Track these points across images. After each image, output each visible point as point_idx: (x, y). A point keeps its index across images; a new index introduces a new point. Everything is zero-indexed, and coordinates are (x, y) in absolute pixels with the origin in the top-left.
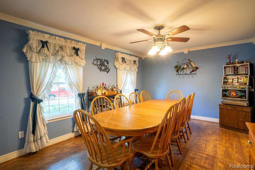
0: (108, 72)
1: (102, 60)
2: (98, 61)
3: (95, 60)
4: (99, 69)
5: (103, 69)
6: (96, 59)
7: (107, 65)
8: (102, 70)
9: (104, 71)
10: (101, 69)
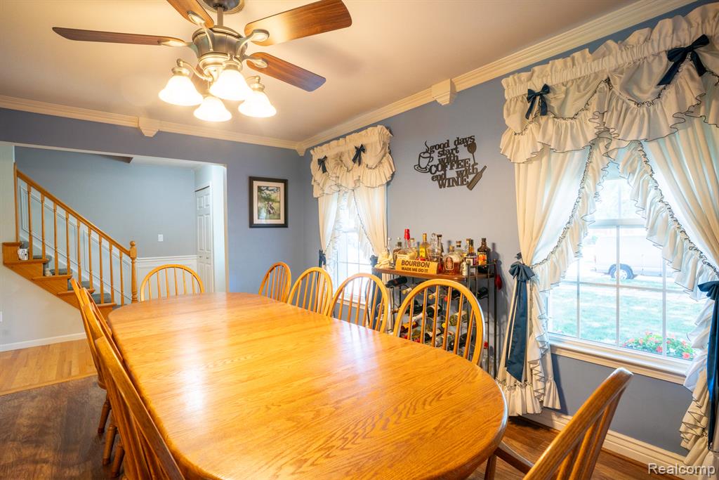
0: (471, 186)
1: (448, 146)
2: (432, 155)
3: (424, 153)
4: (437, 179)
5: (453, 179)
6: (427, 152)
7: (470, 156)
8: (449, 183)
9: (458, 185)
10: (442, 181)
